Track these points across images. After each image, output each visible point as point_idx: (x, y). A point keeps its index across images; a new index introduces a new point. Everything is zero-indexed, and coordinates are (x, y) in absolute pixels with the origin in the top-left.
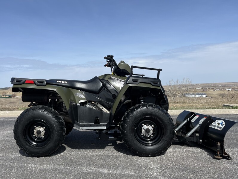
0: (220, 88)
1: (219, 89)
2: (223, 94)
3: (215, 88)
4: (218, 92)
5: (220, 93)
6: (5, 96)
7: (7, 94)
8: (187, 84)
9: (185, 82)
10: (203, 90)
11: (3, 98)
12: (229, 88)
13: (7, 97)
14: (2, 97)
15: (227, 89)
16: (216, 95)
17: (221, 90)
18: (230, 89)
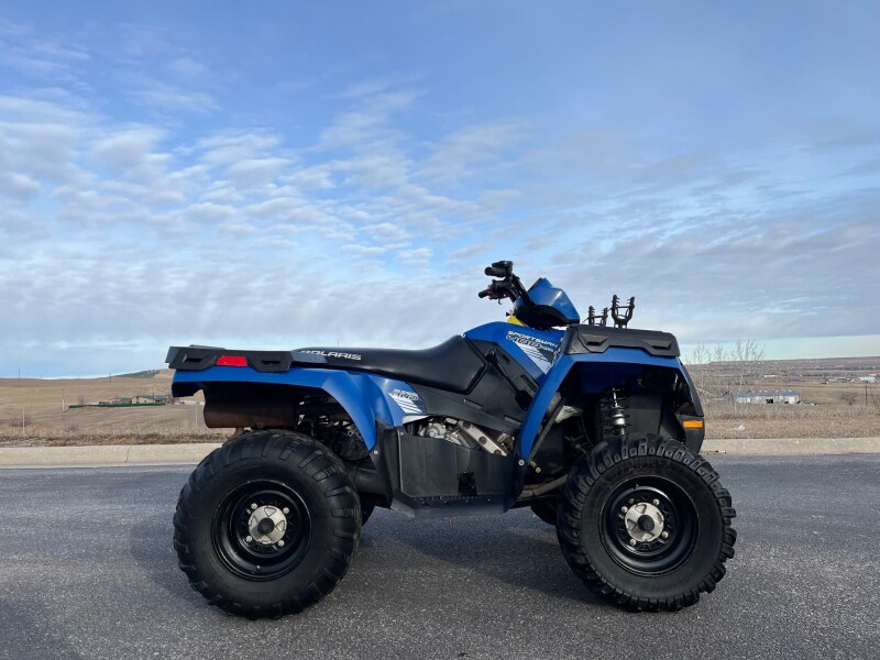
0: (840, 375)
1: (836, 379)
2: (849, 394)
3: (826, 375)
4: (834, 386)
5: (840, 389)
6: (142, 401)
7: (150, 393)
8: (750, 359)
9: (743, 354)
10: (790, 381)
11: (138, 404)
12: (867, 375)
13: (148, 401)
14: (134, 402)
15: (862, 379)
16: (830, 394)
17: (844, 381)
18: (871, 379)
